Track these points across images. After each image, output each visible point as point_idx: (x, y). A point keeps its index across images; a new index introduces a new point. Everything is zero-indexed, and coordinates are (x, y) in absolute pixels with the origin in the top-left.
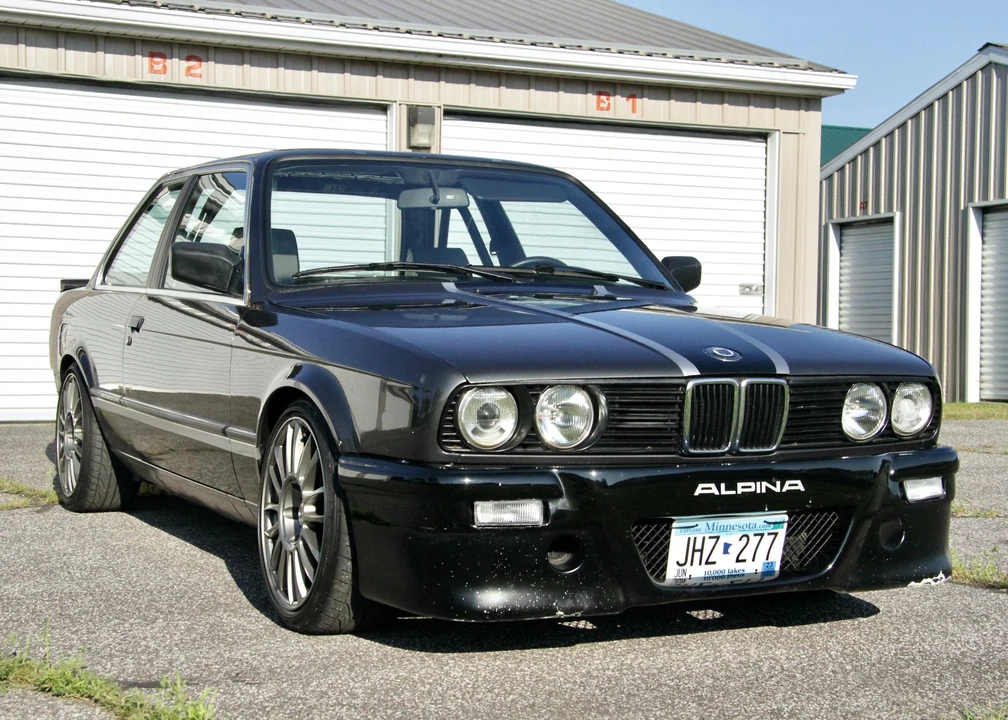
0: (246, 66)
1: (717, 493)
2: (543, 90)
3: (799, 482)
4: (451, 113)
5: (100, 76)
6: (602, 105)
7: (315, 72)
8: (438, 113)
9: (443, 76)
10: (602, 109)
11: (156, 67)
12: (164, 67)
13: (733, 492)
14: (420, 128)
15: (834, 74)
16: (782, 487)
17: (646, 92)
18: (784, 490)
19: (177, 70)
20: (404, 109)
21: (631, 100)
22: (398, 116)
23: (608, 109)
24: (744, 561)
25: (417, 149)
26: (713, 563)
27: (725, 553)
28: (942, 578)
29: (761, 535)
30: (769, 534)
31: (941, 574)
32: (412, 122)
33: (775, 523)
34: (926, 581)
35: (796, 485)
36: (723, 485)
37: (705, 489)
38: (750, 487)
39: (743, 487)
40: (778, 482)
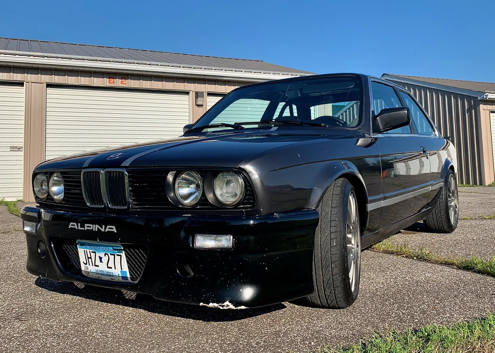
0: (141, 81)
1: (77, 228)
3: (114, 227)
4: (209, 94)
5: (92, 85)
7: (164, 82)
8: (205, 94)
9: (207, 82)
11: (111, 81)
12: (114, 81)
13: (83, 229)
14: (199, 99)
16: (105, 229)
18: (106, 231)
19: (118, 83)
20: (194, 93)
22: (192, 95)
24: (111, 268)
25: (198, 106)
26: (98, 266)
27: (101, 261)
28: (228, 305)
29: (114, 255)
30: (117, 255)
31: (227, 303)
32: (197, 97)
33: (117, 250)
34: (211, 305)
35: (112, 229)
36: (79, 224)
37: (73, 225)
38: (90, 227)
39: (87, 227)
40: (104, 226)
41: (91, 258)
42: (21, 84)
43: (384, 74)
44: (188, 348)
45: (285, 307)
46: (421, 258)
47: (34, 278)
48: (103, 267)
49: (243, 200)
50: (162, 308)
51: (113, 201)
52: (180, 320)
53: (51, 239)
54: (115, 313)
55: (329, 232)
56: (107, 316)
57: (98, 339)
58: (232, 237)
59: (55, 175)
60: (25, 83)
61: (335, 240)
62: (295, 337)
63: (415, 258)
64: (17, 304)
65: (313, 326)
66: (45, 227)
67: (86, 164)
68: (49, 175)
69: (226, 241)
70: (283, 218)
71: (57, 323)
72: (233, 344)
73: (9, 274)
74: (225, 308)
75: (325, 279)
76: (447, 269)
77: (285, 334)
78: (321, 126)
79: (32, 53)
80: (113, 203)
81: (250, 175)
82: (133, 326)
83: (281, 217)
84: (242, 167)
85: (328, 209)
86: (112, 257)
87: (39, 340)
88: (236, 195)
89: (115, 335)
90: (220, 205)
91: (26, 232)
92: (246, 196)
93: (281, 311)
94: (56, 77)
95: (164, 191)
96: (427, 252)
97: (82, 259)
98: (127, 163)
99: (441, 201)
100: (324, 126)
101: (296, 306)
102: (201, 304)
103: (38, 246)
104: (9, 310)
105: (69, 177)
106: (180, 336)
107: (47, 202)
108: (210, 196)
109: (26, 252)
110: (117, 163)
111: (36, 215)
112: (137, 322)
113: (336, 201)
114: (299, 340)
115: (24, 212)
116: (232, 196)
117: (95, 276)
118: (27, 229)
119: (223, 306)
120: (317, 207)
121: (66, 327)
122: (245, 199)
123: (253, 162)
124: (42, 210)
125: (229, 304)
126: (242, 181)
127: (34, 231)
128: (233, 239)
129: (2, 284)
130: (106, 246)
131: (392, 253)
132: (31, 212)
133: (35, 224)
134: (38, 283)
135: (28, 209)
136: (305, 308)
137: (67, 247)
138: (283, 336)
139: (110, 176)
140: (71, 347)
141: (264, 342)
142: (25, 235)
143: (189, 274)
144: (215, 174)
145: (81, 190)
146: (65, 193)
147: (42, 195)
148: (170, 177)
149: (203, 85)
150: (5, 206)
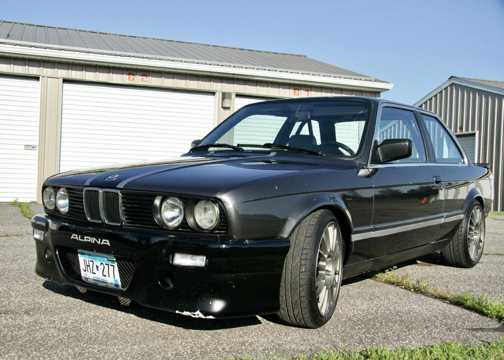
0: (163, 78)
2: (273, 87)
3: (108, 241)
4: (238, 95)
5: (111, 82)
6: (296, 93)
7: (188, 81)
8: (233, 96)
9: (236, 82)
10: (296, 95)
11: (131, 78)
12: (134, 78)
13: (83, 240)
14: (226, 100)
15: (385, 83)
16: (101, 242)
17: (313, 89)
18: (102, 244)
19: (138, 80)
20: (221, 94)
21: (307, 92)
22: (218, 96)
23: (298, 95)
24: (106, 276)
25: (225, 108)
26: (95, 273)
27: (98, 270)
28: (198, 314)
29: (108, 265)
30: (111, 265)
31: (198, 312)
32: (223, 99)
33: (111, 261)
34: (186, 313)
35: (107, 242)
36: (80, 236)
37: (75, 236)
38: (89, 239)
39: (86, 239)
40: (100, 239)
41: (89, 266)
42: (37, 78)
43: (452, 77)
44: (164, 347)
45: (261, 323)
46: (418, 291)
47: (42, 281)
48: (99, 275)
49: (219, 226)
50: (151, 315)
51: (110, 218)
52: (163, 326)
53: (57, 247)
54: (109, 315)
55: (300, 259)
56: (102, 318)
57: (91, 334)
58: (205, 258)
59: (62, 189)
60: (41, 77)
61: (304, 267)
62: (258, 346)
63: (412, 290)
64: (26, 301)
65: (279, 340)
66: (52, 234)
67: (87, 183)
68: (56, 189)
69: (199, 261)
70: (253, 244)
71: (59, 319)
72: (202, 347)
73: (21, 275)
74: (196, 316)
75: (293, 301)
76: (438, 302)
77: (250, 344)
78: (318, 154)
79: (48, 46)
80: (110, 220)
81: (225, 204)
82: (122, 327)
83: (250, 244)
84: (218, 196)
85: (302, 238)
86: (106, 267)
87: (43, 331)
88: (212, 221)
89: (106, 332)
90: (198, 229)
91: (35, 239)
92: (220, 223)
93: (255, 326)
94: (74, 72)
95: (151, 213)
96: (425, 285)
97: (82, 266)
98: (121, 185)
99: (460, 234)
100: (321, 155)
101: (271, 323)
102: (177, 312)
103: (46, 253)
104: (20, 306)
105: (74, 193)
106: (160, 338)
107: (54, 214)
108: (190, 221)
109: (35, 256)
110: (113, 185)
111: (44, 224)
112: (126, 324)
113: (311, 231)
114: (261, 350)
115: (34, 221)
116: (209, 222)
117: (92, 282)
118: (37, 236)
119: (194, 315)
120: (290, 235)
121: (66, 323)
122: (220, 226)
123: (228, 193)
124: (49, 221)
125: (200, 314)
126: (218, 209)
127: (42, 239)
128: (206, 260)
129: (14, 284)
130: (102, 257)
131: (393, 284)
132: (41, 221)
133: (43, 232)
134: (46, 285)
135: (37, 219)
136: (279, 325)
137: (69, 255)
138: (248, 345)
139: (107, 196)
140: (69, 338)
141: (230, 348)
142: (34, 242)
143: (169, 286)
144: (196, 201)
145: (83, 205)
146: (70, 207)
147: (51, 207)
148: (157, 202)
149: (231, 85)
150: (18, 208)
